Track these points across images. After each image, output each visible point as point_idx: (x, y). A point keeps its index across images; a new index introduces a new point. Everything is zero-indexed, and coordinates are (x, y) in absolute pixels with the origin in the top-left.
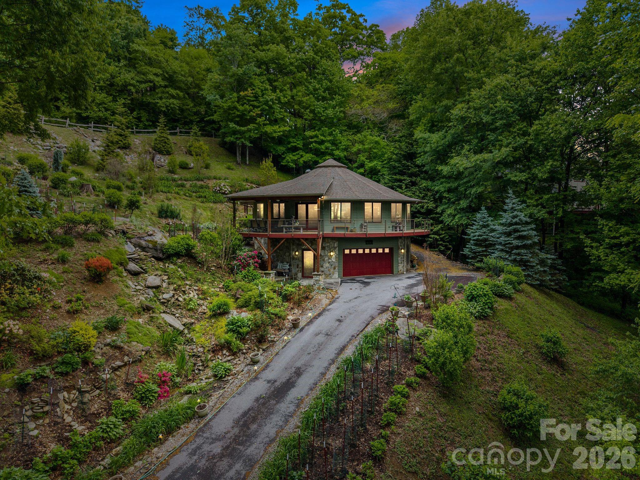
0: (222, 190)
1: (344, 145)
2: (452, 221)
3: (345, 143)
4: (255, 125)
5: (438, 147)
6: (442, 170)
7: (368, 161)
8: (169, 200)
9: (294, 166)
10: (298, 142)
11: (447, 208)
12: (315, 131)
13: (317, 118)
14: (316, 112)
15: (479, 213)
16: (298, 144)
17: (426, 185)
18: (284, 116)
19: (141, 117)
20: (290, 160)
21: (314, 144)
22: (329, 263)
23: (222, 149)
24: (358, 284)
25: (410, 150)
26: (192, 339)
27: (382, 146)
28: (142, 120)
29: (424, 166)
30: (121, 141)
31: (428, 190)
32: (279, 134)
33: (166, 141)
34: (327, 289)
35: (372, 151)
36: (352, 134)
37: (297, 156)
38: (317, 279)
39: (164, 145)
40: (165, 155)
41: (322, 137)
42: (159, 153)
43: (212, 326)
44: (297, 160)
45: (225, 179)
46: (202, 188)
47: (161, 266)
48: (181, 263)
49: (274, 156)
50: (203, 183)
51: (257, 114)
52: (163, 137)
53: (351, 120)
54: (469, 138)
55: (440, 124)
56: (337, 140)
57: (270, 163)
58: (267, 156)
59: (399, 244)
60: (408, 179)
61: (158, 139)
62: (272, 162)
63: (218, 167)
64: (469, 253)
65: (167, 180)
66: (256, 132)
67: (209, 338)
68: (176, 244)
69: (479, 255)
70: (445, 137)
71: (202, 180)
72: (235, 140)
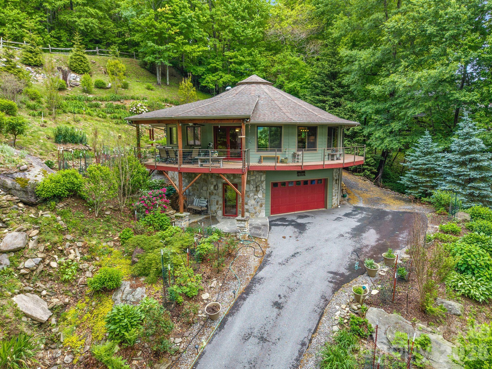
0: (139, 110)
1: (264, 66)
2: (380, 144)
3: (264, 64)
4: (173, 44)
5: (367, 65)
6: (372, 90)
7: (287, 81)
8: (78, 121)
9: (214, 87)
10: (217, 63)
11: (375, 130)
12: (234, 51)
13: (236, 39)
14: (235, 32)
15: (422, 138)
16: (218, 65)
17: (351, 106)
18: (204, 36)
19: (61, 36)
20: (209, 81)
21: (233, 65)
22: (255, 199)
23: (143, 69)
24: (290, 227)
25: (333, 69)
26: (59, 336)
27: (301, 67)
28: (62, 39)
29: (348, 86)
30: (32, 58)
31: (353, 112)
32: (198, 53)
33: (83, 59)
34: (255, 237)
35: (292, 72)
36: (271, 55)
37: (217, 77)
38: (242, 225)
39: (80, 63)
40: (81, 74)
41: (241, 58)
42: (74, 71)
43: (91, 313)
44: (216, 80)
45: (143, 99)
46: (118, 108)
47: (32, 215)
48: (63, 207)
49: (193, 76)
50: (119, 103)
51: (175, 33)
52: (79, 55)
53: (270, 41)
54: (404, 53)
55: (362, 43)
56: (255, 61)
57: (189, 83)
58: (186, 76)
59: (334, 174)
60: (331, 100)
61: (73, 57)
62: (191, 82)
63: (138, 87)
64: (408, 183)
65: (80, 100)
66: (175, 51)
67: (84, 337)
68: (53, 185)
69: (420, 186)
70: (374, 54)
71: (119, 101)
72: (153, 60)
